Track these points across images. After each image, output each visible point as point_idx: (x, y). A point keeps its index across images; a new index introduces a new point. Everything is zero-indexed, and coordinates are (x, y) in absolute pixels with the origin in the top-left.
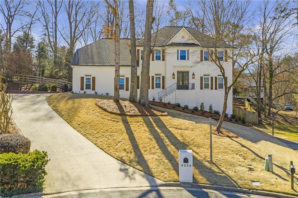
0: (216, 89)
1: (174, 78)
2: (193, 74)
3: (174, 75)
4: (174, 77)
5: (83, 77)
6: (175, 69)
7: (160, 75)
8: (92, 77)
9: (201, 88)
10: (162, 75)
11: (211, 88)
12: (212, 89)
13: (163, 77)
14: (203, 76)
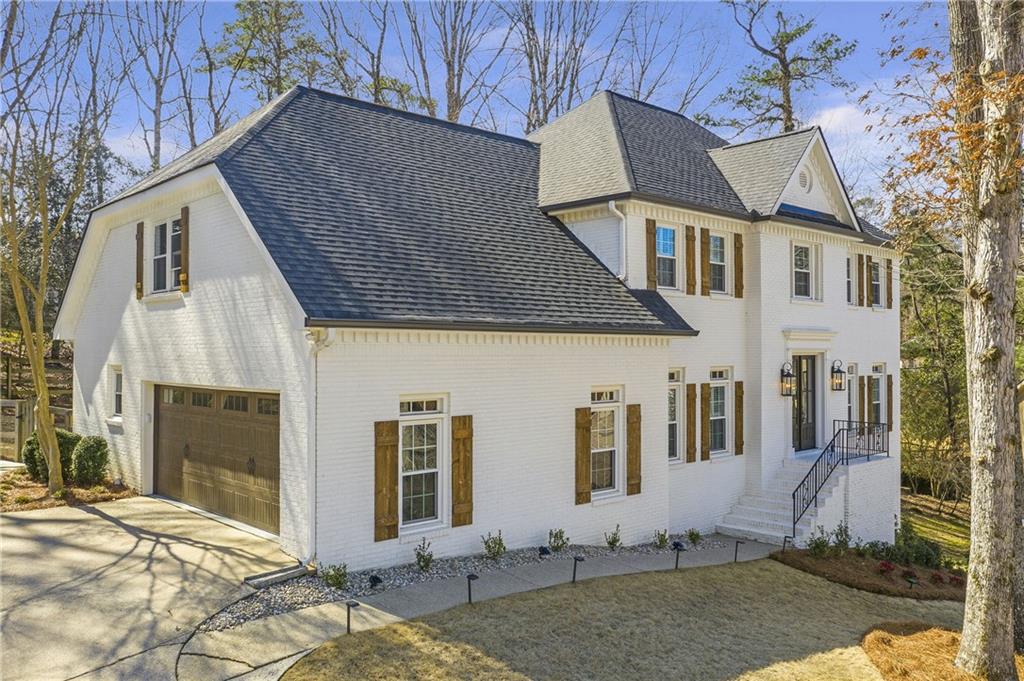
1: (789, 393)
2: (839, 371)
4: (789, 386)
5: (396, 425)
8: (454, 418)
10: (736, 376)
11: (860, 427)
13: (739, 388)
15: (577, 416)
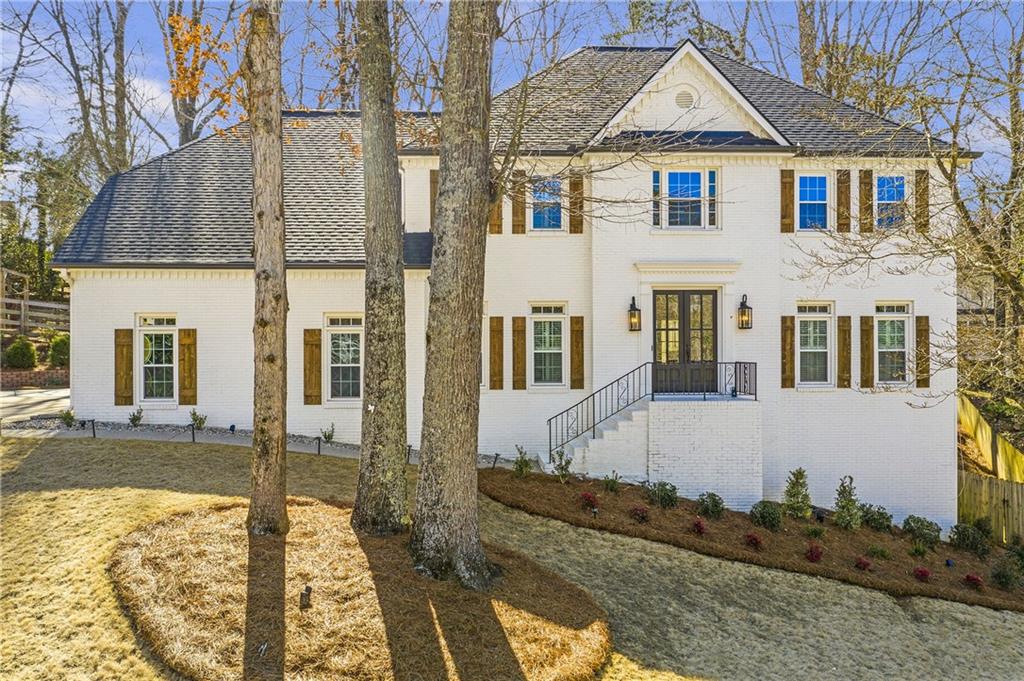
0: (867, 382)
1: (634, 328)
2: (744, 307)
3: (633, 309)
4: (635, 320)
5: (130, 332)
6: (644, 277)
7: (559, 310)
8: (180, 330)
9: (787, 382)
10: (572, 311)
11: (840, 378)
12: (844, 382)
13: (577, 323)
14: (794, 312)
15: (305, 335)
